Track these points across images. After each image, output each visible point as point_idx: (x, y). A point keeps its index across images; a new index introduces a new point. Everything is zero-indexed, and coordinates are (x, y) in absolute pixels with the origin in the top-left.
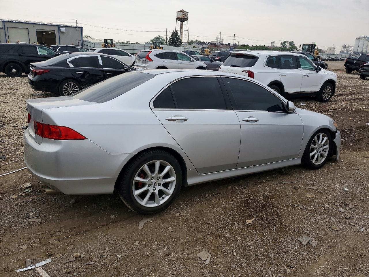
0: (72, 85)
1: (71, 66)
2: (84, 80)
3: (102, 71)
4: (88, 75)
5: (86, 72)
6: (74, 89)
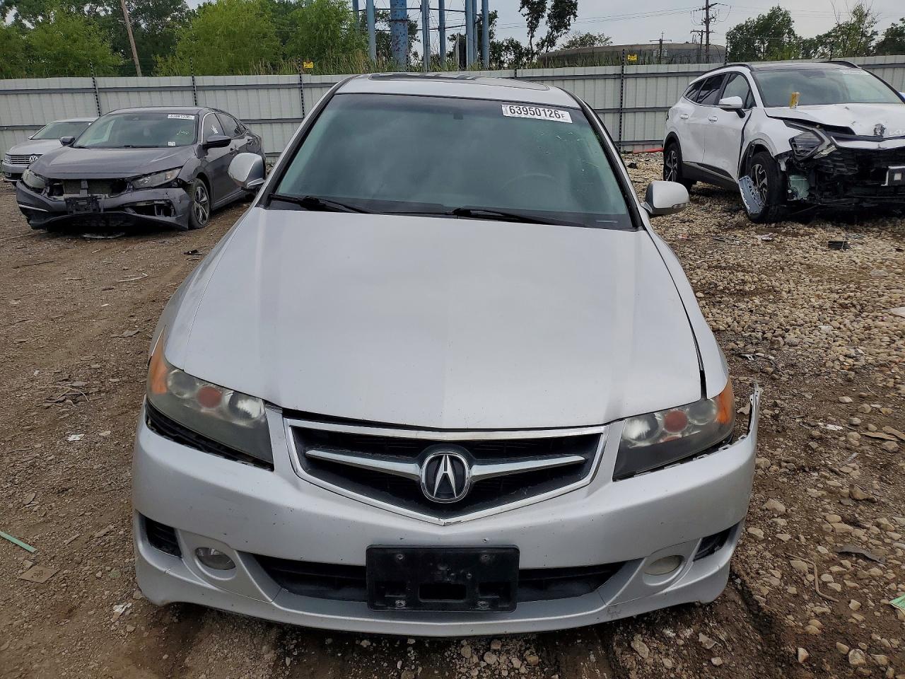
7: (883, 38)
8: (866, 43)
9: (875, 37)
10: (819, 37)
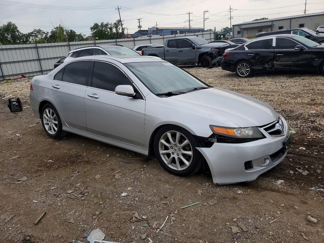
0: (245, 65)
1: (247, 49)
2: (254, 61)
3: (273, 52)
4: (258, 56)
5: (257, 54)
6: (246, 69)
7: (51, 34)
8: (46, 36)
9: (48, 34)
10: (29, 33)
